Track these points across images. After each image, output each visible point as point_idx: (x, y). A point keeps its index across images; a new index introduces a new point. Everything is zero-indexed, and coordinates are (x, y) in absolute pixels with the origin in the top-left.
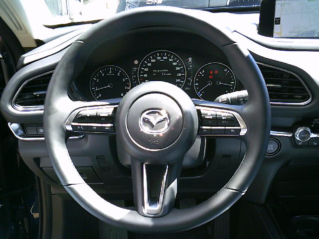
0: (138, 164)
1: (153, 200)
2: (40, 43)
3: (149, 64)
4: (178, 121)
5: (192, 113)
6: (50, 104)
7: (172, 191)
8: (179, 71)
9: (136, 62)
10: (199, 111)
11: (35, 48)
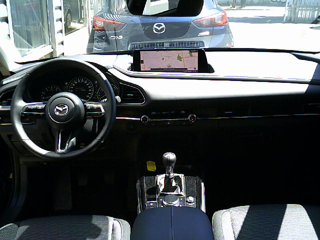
0: (57, 132)
1: (63, 147)
2: (12, 73)
3: (74, 85)
4: (72, 109)
5: (80, 107)
6: (13, 103)
7: (73, 143)
8: (90, 88)
9: (66, 83)
10: (85, 106)
11: (9, 76)
